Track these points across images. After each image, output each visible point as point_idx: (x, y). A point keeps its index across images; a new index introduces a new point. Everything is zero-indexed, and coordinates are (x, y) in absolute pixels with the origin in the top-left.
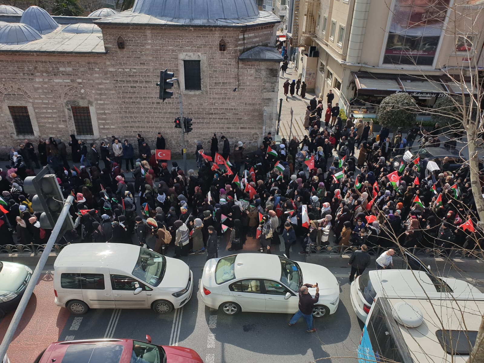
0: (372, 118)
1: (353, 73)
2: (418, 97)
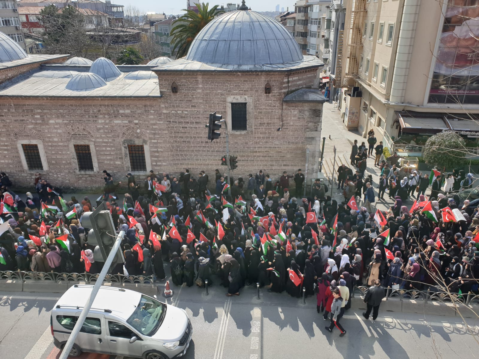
0: (418, 157)
1: (396, 112)
2: (467, 135)
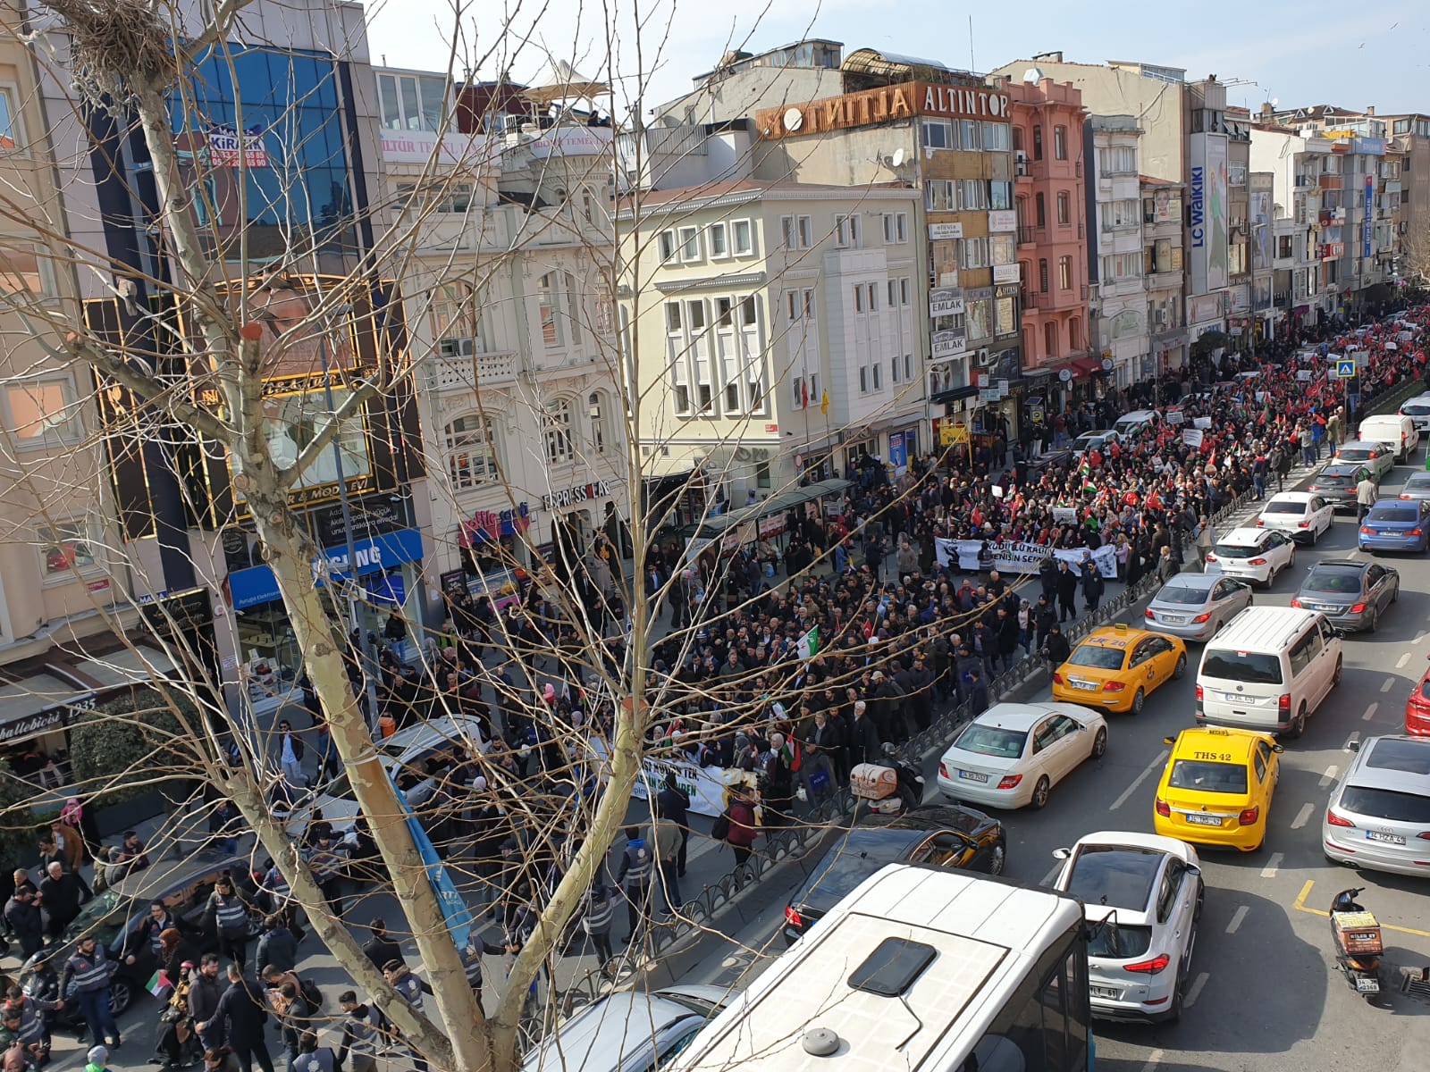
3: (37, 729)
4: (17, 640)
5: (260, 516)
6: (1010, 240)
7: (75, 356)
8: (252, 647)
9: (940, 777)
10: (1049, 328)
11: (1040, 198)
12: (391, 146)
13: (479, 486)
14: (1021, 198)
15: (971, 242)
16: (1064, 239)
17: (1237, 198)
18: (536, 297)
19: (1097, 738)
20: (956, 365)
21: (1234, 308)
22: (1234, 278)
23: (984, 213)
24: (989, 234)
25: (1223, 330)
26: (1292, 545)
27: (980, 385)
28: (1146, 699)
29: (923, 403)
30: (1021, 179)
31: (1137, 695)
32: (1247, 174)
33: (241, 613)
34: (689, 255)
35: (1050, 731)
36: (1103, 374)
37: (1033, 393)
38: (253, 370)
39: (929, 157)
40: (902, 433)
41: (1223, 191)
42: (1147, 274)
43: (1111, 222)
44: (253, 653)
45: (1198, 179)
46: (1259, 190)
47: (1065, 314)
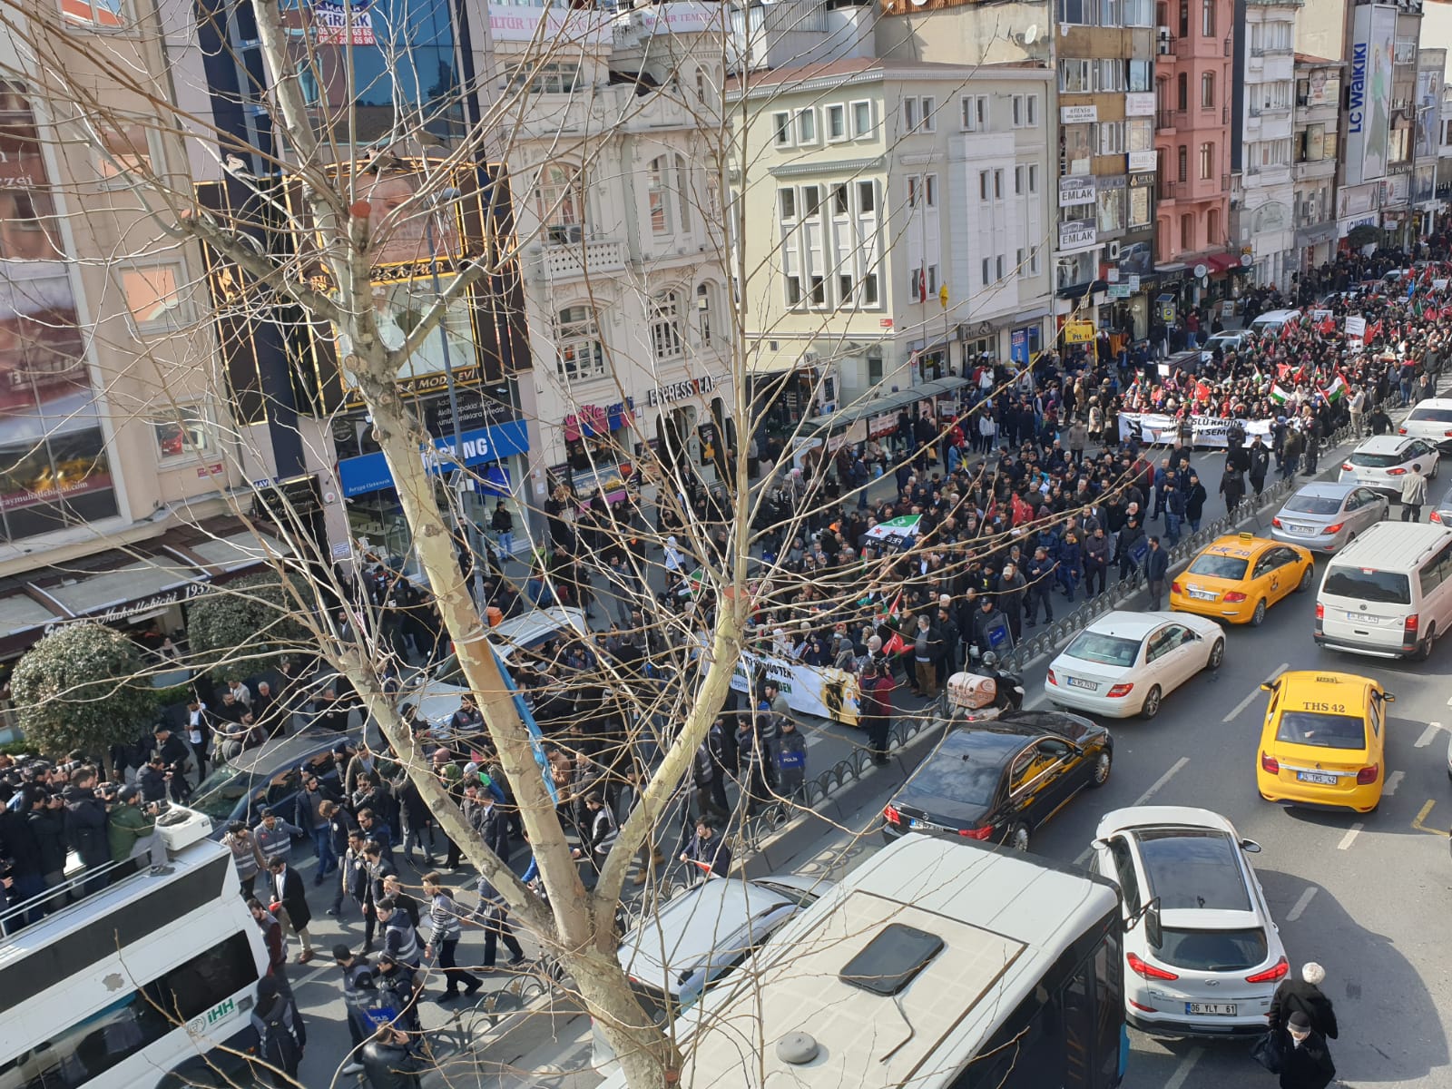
2: (125, 620)
3: (157, 609)
4: (135, 522)
5: (371, 397)
6: (1148, 125)
7: (190, 233)
8: (361, 535)
9: (1048, 684)
10: (1186, 220)
11: (1183, 79)
12: (500, 23)
13: (585, 379)
14: (1162, 80)
15: (1105, 127)
16: (1206, 124)
17: (1402, 78)
18: (645, 183)
19: (1214, 649)
20: (1085, 258)
21: (1391, 200)
22: (1393, 168)
23: (1121, 96)
24: (1125, 118)
25: (1376, 223)
26: (1437, 454)
27: (1110, 279)
28: (1267, 611)
29: (1048, 298)
30: (1163, 58)
31: (1258, 607)
32: (1417, 51)
33: (351, 501)
34: (805, 138)
35: (1164, 640)
36: (1241, 271)
37: (1166, 289)
38: (362, 249)
39: (1065, 33)
40: (1025, 329)
41: (1388, 70)
42: (1297, 162)
43: (1260, 105)
44: (363, 541)
45: (1360, 57)
46: (1429, 69)
47: (1203, 205)
